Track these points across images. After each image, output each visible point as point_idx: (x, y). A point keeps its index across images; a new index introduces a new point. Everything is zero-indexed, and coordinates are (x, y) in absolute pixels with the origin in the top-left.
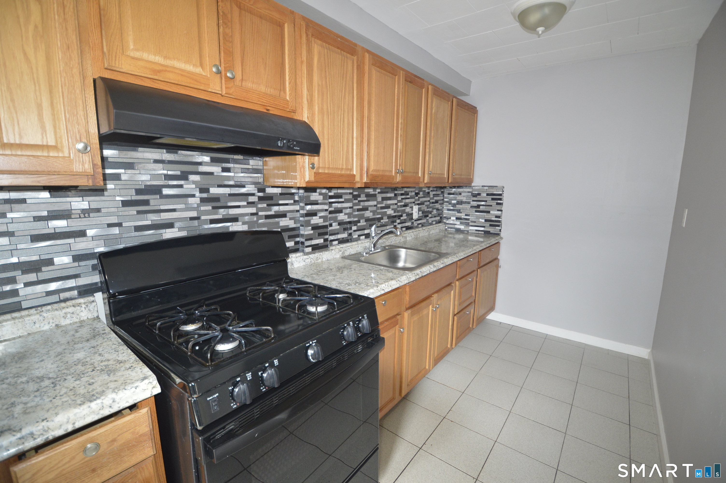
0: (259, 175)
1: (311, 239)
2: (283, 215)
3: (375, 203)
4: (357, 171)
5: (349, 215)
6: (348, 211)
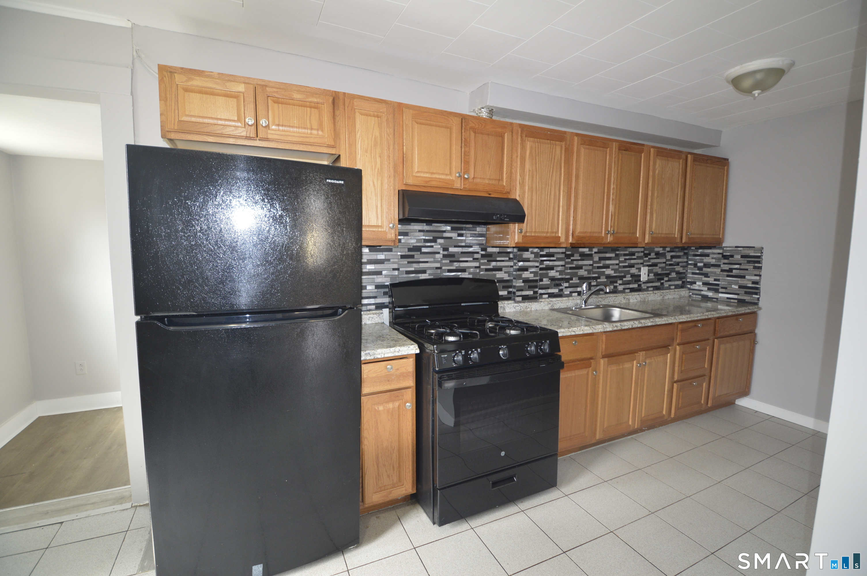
0: (483, 238)
1: (522, 290)
2: (500, 269)
3: (591, 262)
4: (562, 234)
5: (561, 272)
6: (559, 269)
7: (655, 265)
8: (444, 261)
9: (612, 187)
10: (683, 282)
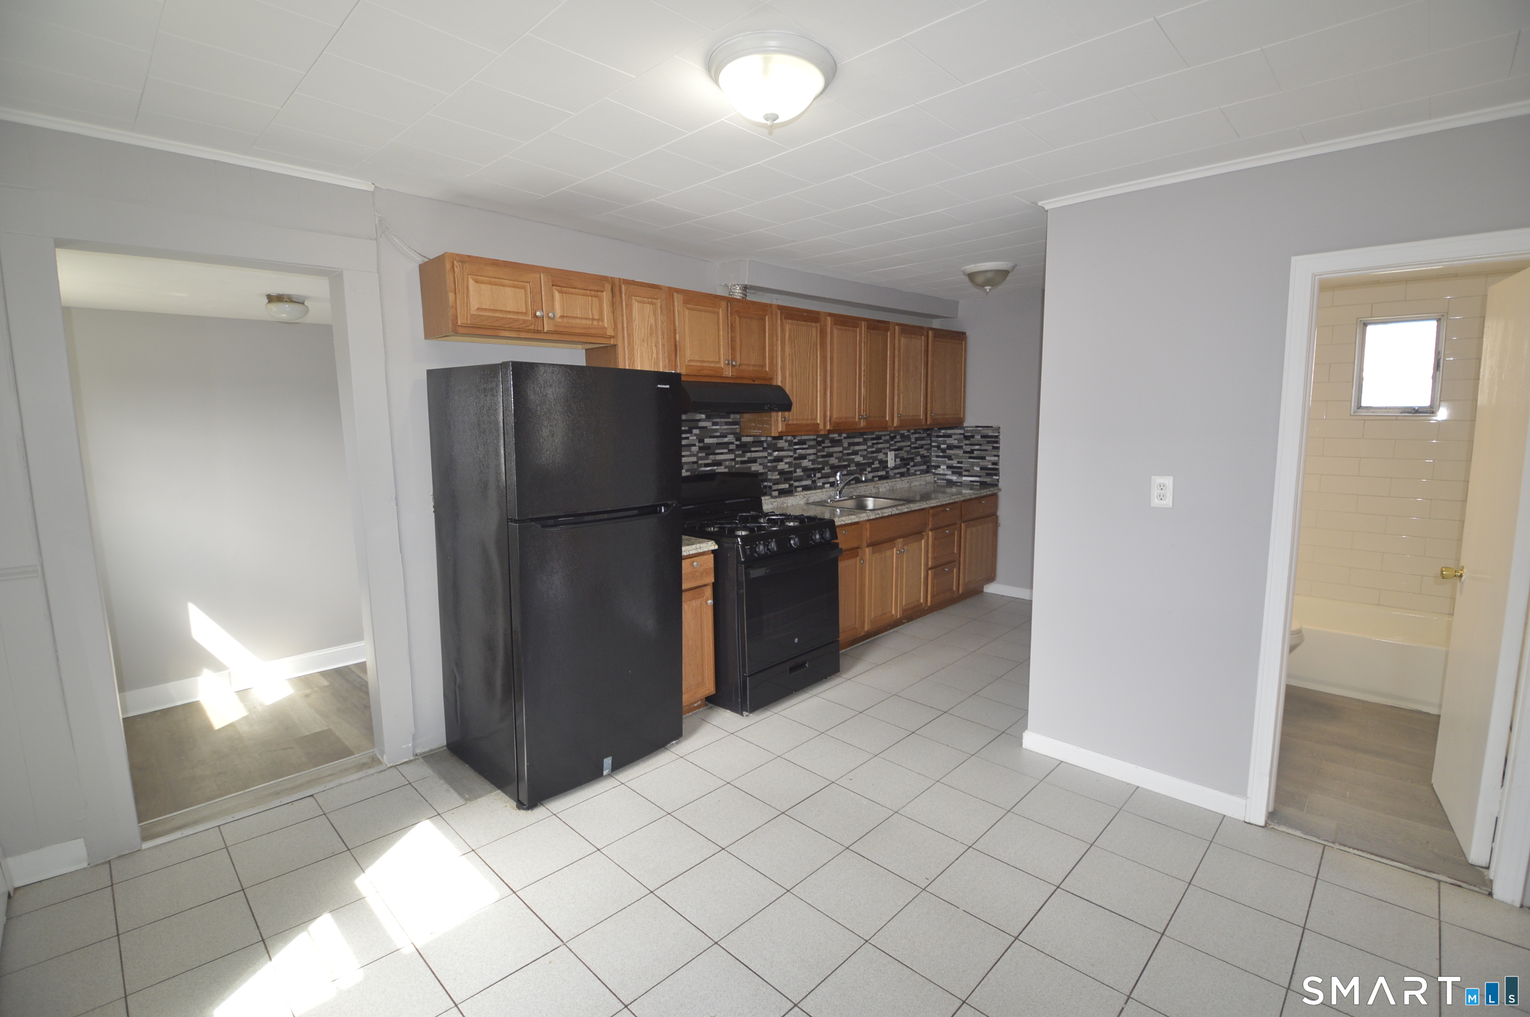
0: (737, 426)
1: (778, 484)
2: (754, 461)
3: (840, 449)
4: (820, 420)
5: (813, 462)
6: (812, 457)
7: (900, 449)
8: (700, 455)
9: (863, 369)
10: (928, 467)
